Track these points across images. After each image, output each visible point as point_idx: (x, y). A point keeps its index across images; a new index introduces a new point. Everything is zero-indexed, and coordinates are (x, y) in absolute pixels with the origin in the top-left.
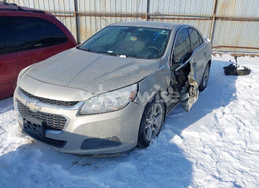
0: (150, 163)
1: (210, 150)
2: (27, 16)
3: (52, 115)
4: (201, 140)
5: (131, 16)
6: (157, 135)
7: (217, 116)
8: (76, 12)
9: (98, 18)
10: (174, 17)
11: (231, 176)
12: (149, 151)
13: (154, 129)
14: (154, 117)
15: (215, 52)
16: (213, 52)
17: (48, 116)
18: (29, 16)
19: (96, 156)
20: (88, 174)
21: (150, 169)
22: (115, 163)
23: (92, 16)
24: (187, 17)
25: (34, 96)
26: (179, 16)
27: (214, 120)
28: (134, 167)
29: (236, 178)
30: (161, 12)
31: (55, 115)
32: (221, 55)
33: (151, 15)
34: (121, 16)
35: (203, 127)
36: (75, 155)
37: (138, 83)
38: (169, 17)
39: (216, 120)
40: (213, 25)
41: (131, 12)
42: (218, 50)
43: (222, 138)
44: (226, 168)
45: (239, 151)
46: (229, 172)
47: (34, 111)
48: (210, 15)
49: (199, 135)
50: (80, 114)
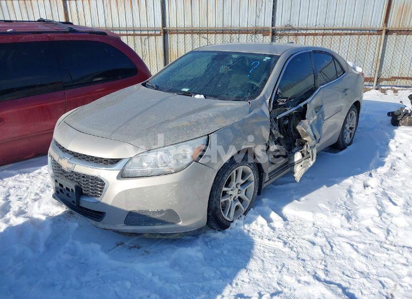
0: (225, 252)
1: (324, 239)
2: (81, 39)
3: (88, 177)
4: (314, 224)
5: (246, 31)
6: (245, 214)
7: (352, 189)
8: (164, 28)
9: (196, 36)
10: (317, 32)
11: (345, 279)
12: (227, 235)
13: (239, 203)
14: (239, 186)
15: (387, 87)
16: (383, 88)
17: (83, 177)
18: (84, 39)
19: (147, 236)
20: (133, 260)
21: (223, 260)
22: (174, 248)
23: (187, 33)
24: (338, 32)
25: (68, 150)
26: (325, 30)
27: (345, 195)
28: (200, 255)
29: (351, 283)
30: (295, 25)
31: (92, 176)
32: (395, 91)
33: (278, 30)
34: (232, 32)
35: (322, 205)
36: (118, 232)
37: (208, 135)
38: (307, 33)
39: (349, 196)
40: (382, 42)
41: (246, 27)
42: (390, 83)
43: (350, 224)
44: (341, 267)
45: (370, 244)
46: (343, 273)
47: (66, 170)
48: (378, 26)
49: (313, 217)
50: (122, 176)
